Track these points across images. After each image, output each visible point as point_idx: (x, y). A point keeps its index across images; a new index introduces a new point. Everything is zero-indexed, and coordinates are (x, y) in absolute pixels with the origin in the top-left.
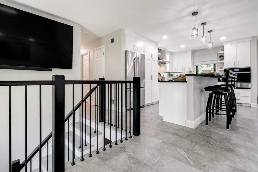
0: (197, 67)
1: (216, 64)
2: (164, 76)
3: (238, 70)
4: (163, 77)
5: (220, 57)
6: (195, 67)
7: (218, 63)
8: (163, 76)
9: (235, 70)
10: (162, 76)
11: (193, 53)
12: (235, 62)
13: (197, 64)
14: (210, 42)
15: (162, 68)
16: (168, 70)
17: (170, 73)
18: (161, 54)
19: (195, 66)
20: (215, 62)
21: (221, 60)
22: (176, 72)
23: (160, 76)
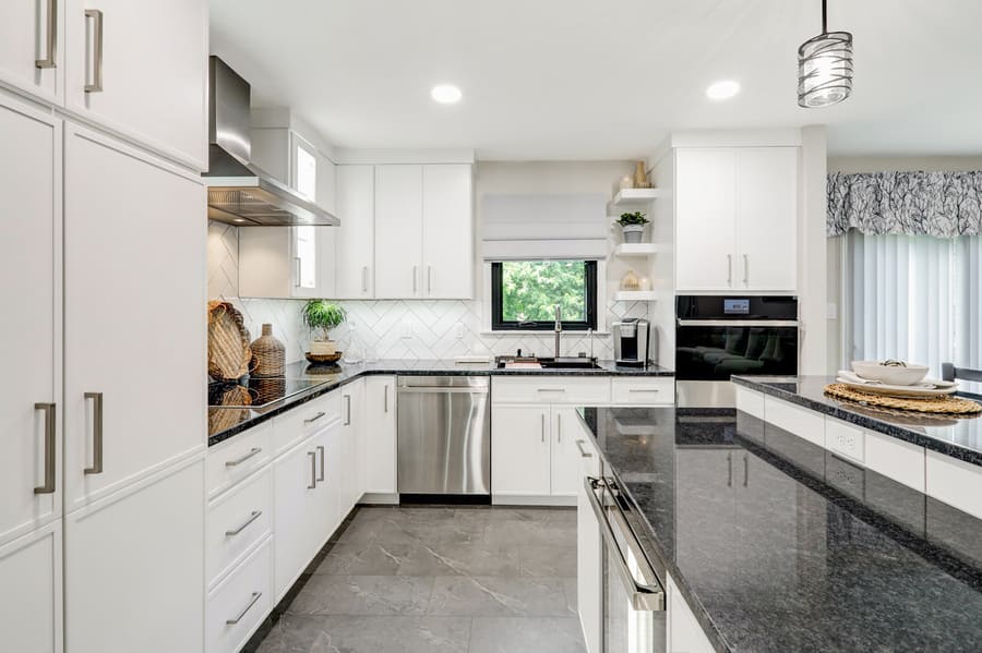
0: (497, 268)
1: (603, 258)
3: (744, 306)
4: (267, 340)
5: (629, 219)
6: (486, 271)
7: (611, 258)
8: (267, 329)
9: (729, 306)
13: (496, 252)
15: (258, 259)
16: (308, 281)
17: (320, 301)
19: (486, 260)
21: (627, 238)
22: (367, 296)
23: (234, 329)
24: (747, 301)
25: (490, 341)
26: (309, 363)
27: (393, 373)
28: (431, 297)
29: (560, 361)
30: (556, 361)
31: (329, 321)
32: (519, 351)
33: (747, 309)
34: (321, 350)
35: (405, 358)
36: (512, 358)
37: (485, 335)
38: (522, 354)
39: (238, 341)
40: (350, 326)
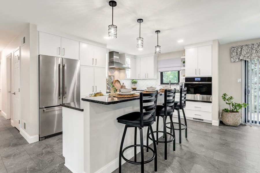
0: (162, 73)
2: (125, 84)
3: (199, 79)
5: (183, 62)
6: (160, 74)
7: (182, 70)
8: (123, 83)
9: (196, 79)
10: (122, 84)
11: (158, 57)
12: (196, 70)
13: (161, 70)
14: (158, 45)
16: (129, 77)
17: (133, 80)
18: (118, 57)
19: (160, 72)
20: (178, 69)
21: (183, 66)
22: (139, 79)
23: (119, 84)
24: (200, 78)
25: (160, 86)
26: (132, 89)
28: (148, 79)
31: (135, 83)
33: (200, 80)
34: (134, 87)
39: (120, 85)
40: (137, 84)
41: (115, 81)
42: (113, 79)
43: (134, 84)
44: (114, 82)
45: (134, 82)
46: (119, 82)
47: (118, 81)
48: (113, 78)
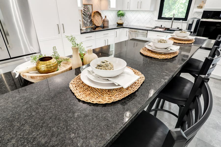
2: (108, 18)
8: (106, 17)
10: (104, 18)
17: (120, 11)
22: (128, 9)
23: (100, 17)
25: (156, 23)
26: (117, 25)
27: (128, 28)
28: (141, 10)
29: (171, 29)
30: (170, 29)
32: (161, 26)
34: (120, 22)
35: (137, 25)
36: (159, 27)
37: (156, 21)
38: (162, 26)
39: (101, 19)
40: (125, 17)
41: (94, 13)
42: (91, 10)
43: (120, 17)
44: (93, 15)
45: (121, 15)
46: (100, 14)
47: (98, 12)
48: (90, 7)
